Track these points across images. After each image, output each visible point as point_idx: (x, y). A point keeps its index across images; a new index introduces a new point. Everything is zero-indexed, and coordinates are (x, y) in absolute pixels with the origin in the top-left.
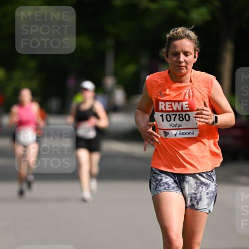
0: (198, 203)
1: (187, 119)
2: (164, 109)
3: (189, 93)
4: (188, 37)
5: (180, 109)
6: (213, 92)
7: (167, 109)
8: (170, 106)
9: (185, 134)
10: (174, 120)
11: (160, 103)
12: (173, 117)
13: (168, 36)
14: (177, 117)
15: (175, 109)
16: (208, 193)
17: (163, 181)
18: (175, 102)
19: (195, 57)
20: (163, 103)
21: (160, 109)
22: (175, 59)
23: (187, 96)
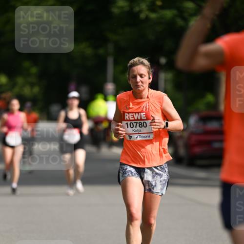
0: (153, 188)
1: (145, 125)
2: (128, 119)
3: (146, 106)
4: (142, 63)
5: (139, 118)
6: (164, 105)
7: (131, 119)
8: (132, 116)
9: (144, 137)
10: (136, 127)
11: (126, 114)
12: (135, 124)
13: (129, 65)
14: (138, 125)
15: (136, 118)
16: (161, 181)
17: (128, 170)
18: (135, 113)
19: (149, 79)
20: (128, 114)
21: (126, 119)
22: (134, 80)
23: (145, 108)
